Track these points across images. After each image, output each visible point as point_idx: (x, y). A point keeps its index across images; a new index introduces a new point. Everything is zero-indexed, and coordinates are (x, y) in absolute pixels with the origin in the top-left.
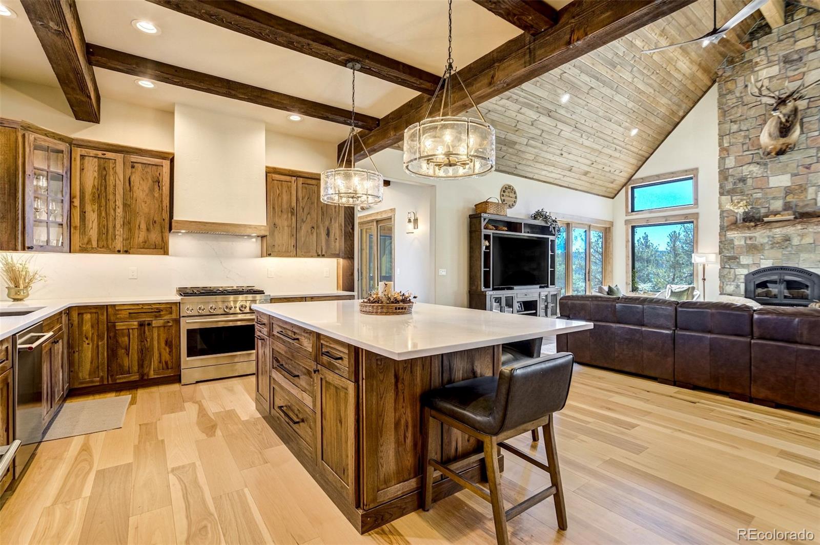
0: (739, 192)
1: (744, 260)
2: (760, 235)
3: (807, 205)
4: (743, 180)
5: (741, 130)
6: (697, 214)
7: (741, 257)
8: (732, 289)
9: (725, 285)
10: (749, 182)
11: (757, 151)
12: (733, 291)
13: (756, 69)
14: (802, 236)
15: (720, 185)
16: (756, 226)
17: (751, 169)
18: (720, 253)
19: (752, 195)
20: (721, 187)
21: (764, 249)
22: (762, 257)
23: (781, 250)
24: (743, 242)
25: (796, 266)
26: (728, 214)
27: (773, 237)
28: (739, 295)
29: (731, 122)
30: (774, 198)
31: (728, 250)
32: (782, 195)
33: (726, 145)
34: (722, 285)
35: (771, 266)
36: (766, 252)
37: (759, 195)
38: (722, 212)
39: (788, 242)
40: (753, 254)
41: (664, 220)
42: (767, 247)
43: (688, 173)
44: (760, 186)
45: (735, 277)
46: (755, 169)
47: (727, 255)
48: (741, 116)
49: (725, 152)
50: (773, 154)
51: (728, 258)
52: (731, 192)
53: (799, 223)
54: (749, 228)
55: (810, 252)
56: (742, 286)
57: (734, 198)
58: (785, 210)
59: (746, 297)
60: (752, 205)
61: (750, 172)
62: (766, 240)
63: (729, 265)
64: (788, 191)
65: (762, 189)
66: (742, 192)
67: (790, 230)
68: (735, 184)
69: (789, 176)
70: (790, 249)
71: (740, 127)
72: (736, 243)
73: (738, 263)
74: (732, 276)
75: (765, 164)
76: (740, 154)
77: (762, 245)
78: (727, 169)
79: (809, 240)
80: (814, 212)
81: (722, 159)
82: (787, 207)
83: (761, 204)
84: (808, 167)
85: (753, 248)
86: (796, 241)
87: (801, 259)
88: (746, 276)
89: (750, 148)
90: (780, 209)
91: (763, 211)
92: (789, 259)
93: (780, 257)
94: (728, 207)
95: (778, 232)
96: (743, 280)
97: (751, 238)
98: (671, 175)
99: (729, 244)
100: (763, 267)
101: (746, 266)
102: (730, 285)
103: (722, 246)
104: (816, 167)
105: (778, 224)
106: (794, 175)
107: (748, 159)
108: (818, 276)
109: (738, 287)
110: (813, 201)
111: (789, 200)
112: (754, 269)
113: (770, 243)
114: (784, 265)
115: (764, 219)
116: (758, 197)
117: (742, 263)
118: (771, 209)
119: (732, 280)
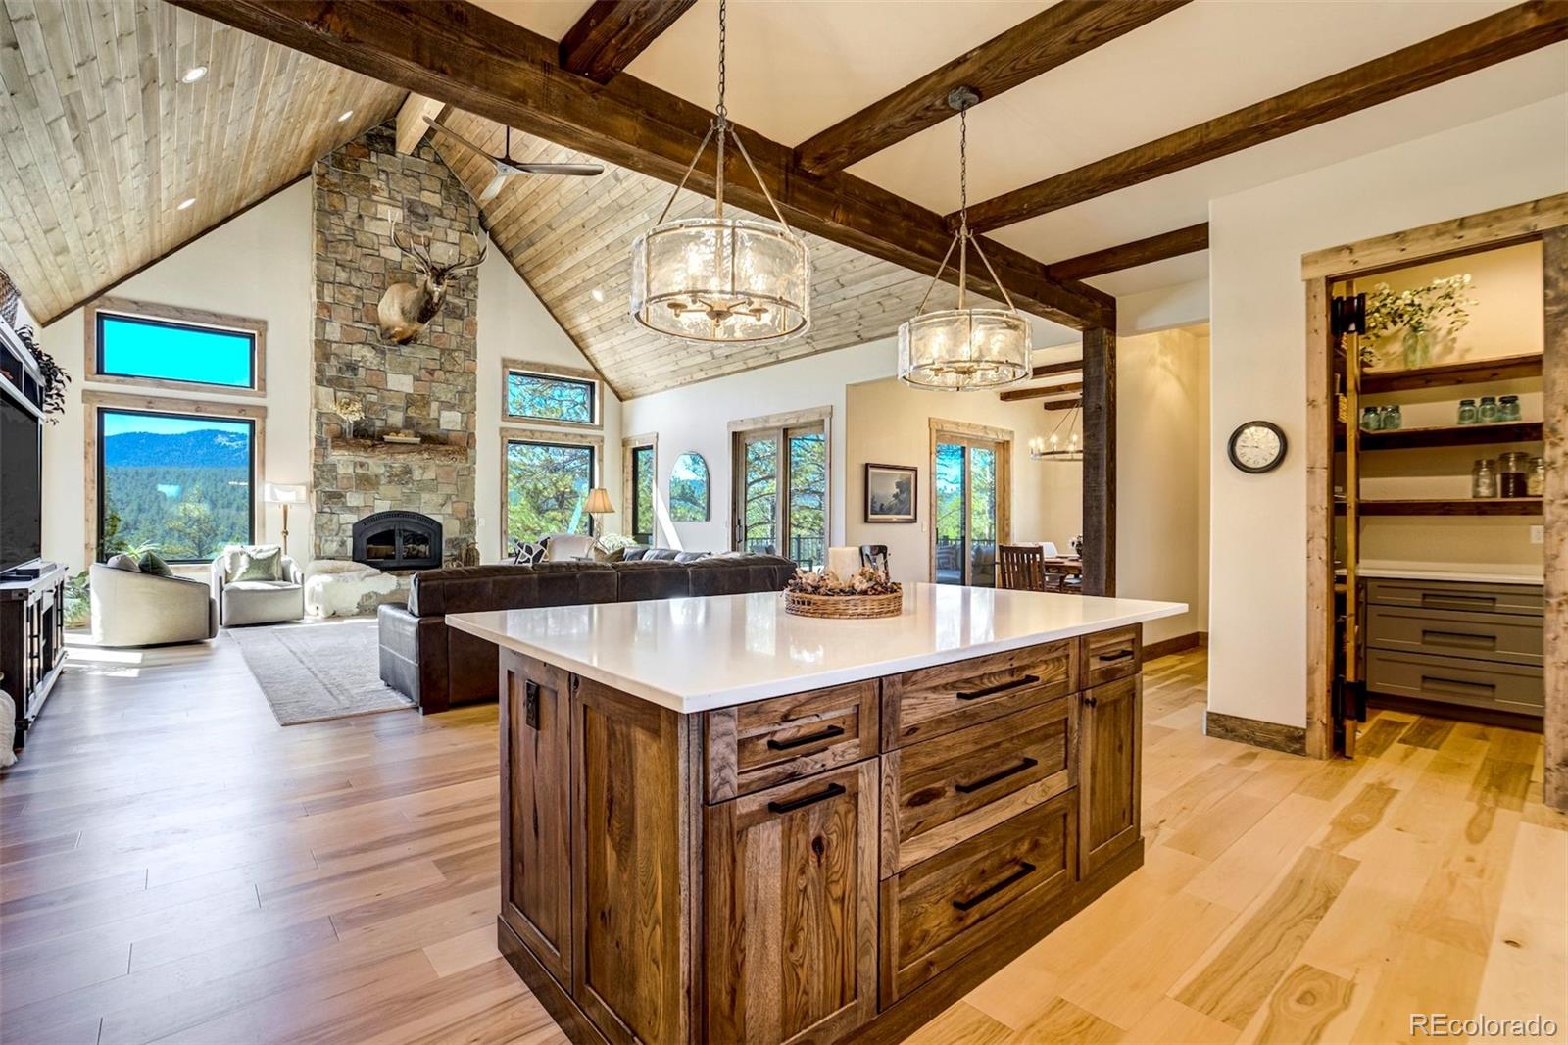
0: (346, 385)
1: (353, 499)
2: (377, 463)
3: (429, 425)
4: (352, 367)
5: (351, 285)
6: (265, 408)
7: (348, 494)
8: (334, 548)
9: (323, 542)
10: (361, 372)
11: (372, 328)
12: (337, 551)
13: (375, 198)
14: (424, 468)
15: (317, 366)
16: (374, 446)
17: (364, 353)
18: (315, 486)
19: (365, 396)
20: (319, 370)
21: (379, 484)
22: (377, 496)
23: (400, 486)
24: (350, 470)
25: (418, 511)
26: (329, 419)
27: (392, 467)
28: (344, 558)
29: (337, 264)
30: (393, 407)
31: (328, 481)
32: (402, 404)
33: (328, 299)
34: (318, 543)
35: (387, 509)
36: (381, 488)
37: (374, 398)
38: (320, 415)
39: (409, 476)
40: (365, 490)
41: (194, 408)
42: (384, 481)
43: (247, 324)
44: (375, 384)
45: (339, 529)
46: (369, 354)
47: (327, 489)
48: (351, 261)
49: (325, 310)
50: (395, 340)
51: (329, 498)
52: (334, 383)
53: (426, 450)
54: (365, 448)
55: (431, 491)
56: (350, 542)
57: (339, 394)
58: (406, 428)
59: (356, 560)
60: (365, 412)
61: (362, 357)
62: (382, 470)
63: (330, 507)
64: (410, 401)
65: (379, 390)
66: (351, 388)
67: (414, 460)
68: (340, 370)
69: (411, 377)
70: (410, 486)
71: (349, 278)
72: (341, 470)
73: (344, 503)
74: (335, 527)
75: (383, 352)
76: (350, 323)
77: (376, 476)
78: (328, 341)
79: (430, 475)
80: (437, 436)
81: (321, 323)
82: (409, 423)
83: (376, 413)
84: (431, 372)
85: (366, 482)
86: (417, 475)
87: (423, 501)
88: (354, 525)
89: (364, 319)
90: (400, 425)
91: (379, 424)
92: (409, 501)
93: (399, 497)
94: (333, 407)
95: (400, 460)
96: (350, 533)
97: (362, 465)
98: (213, 318)
99: (330, 470)
100: (377, 511)
101: (355, 509)
102: (332, 541)
103: (318, 473)
104: (439, 374)
105: (403, 448)
106: (417, 379)
107: (361, 336)
108: (440, 526)
109: (343, 544)
110: (435, 422)
111: (410, 414)
112: (365, 514)
113: (387, 475)
114: (404, 509)
115: (384, 437)
116: (372, 400)
117: (349, 504)
118: (391, 423)
119: (333, 533)
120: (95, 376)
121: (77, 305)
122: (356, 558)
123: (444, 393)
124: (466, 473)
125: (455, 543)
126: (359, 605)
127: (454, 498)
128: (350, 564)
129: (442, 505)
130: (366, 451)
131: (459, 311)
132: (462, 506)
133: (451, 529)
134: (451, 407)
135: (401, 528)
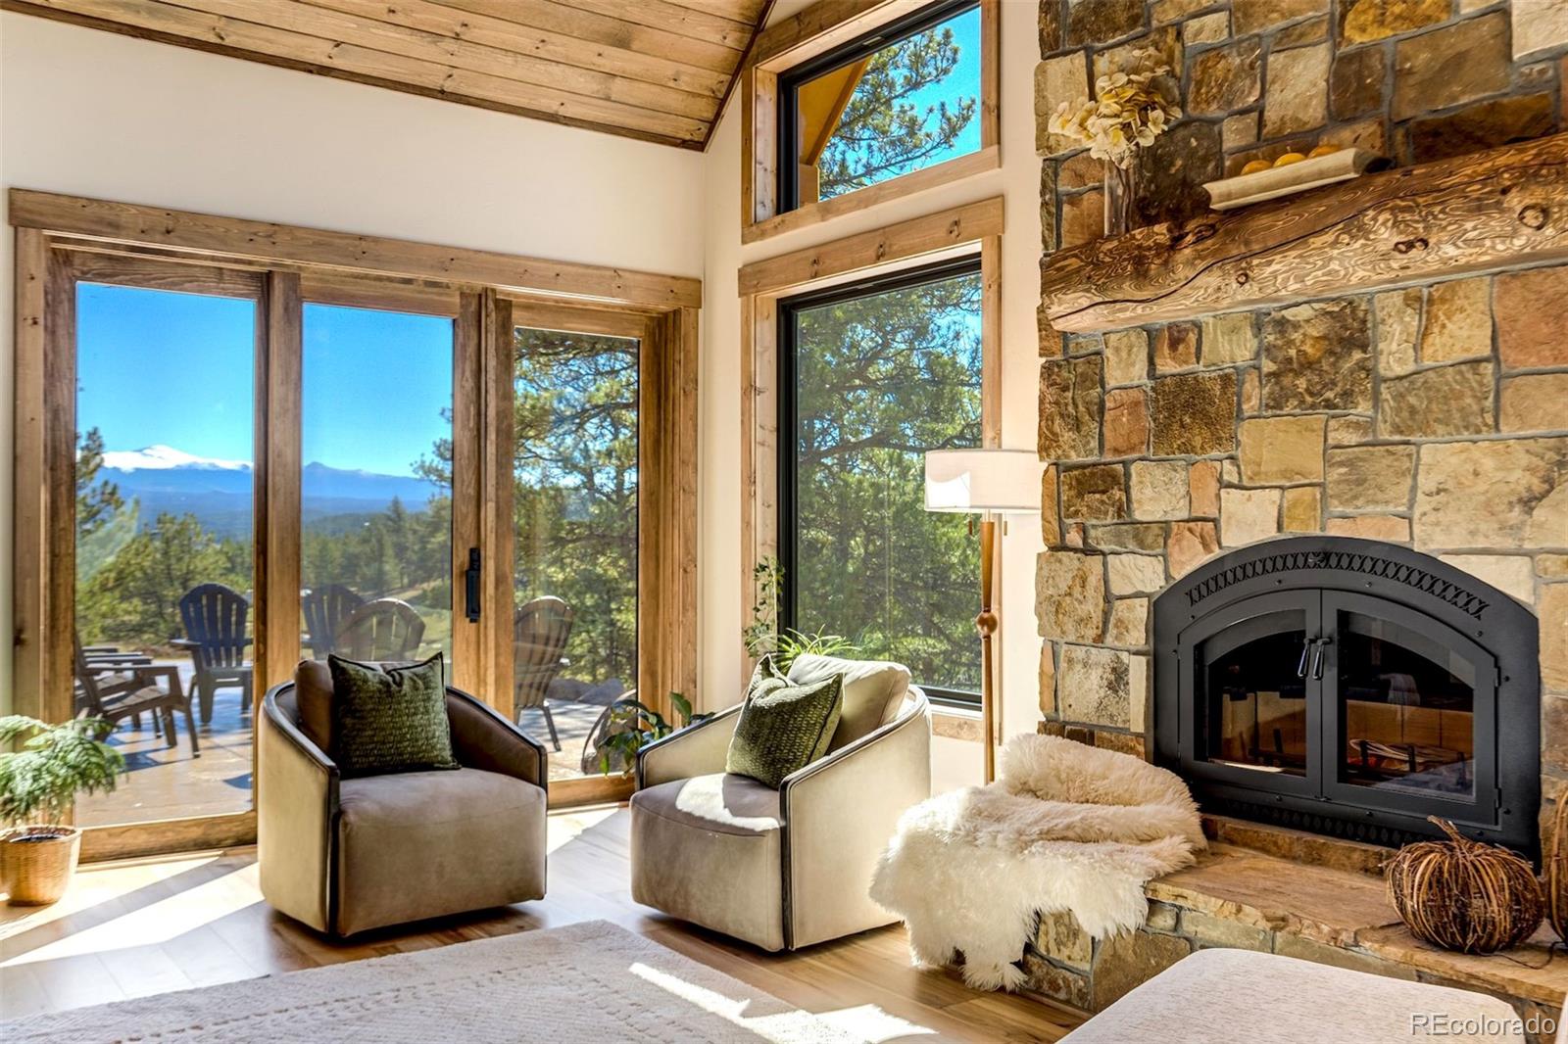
0: (1122, 17)
1: (1153, 494)
2: (1227, 323)
6: (1001, 202)
7: (1134, 469)
8: (1094, 698)
9: (1063, 665)
12: (1099, 710)
14: (1426, 304)
16: (1174, 243)
18: (1043, 450)
19: (1179, 35)
20: (1051, 1)
21: (1238, 414)
22: (1230, 474)
23: (1323, 414)
24: (1138, 373)
25: (1400, 537)
26: (1080, 177)
27: (1282, 325)
28: (1118, 739)
30: (1290, 38)
31: (1078, 424)
34: (1048, 666)
35: (1270, 533)
36: (1246, 432)
37: (1213, 29)
38: (1053, 167)
39: (1357, 355)
40: (1188, 448)
42: (1254, 395)
45: (1106, 615)
47: (1075, 458)
51: (1082, 491)
52: (1089, 29)
53: (1385, 198)
56: (1138, 671)
57: (1101, 63)
58: (1338, 116)
59: (1153, 758)
60: (1183, 106)
62: (1244, 350)
63: (1084, 530)
66: (1134, 21)
67: (1352, 263)
70: (1363, 408)
72: (1114, 376)
73: (1123, 510)
74: (1093, 607)
77: (1226, 380)
80: (1493, 108)
83: (1224, 90)
85: (1189, 411)
86: (1394, 355)
87: (1426, 482)
88: (1158, 607)
90: (1314, 113)
91: (1236, 135)
92: (1358, 487)
93: (1315, 467)
94: (1073, 130)
95: (1289, 278)
96: (1138, 637)
97: (1168, 338)
99: (1083, 380)
100: (1236, 538)
101: (1157, 537)
102: (1087, 665)
103: (1051, 395)
105: (1280, 223)
108: (1525, 622)
109: (1118, 679)
110: (1489, 25)
111: (1359, 39)
112: (1190, 558)
113: (1268, 366)
114: (1336, 530)
115: (1215, 188)
116: (1206, 39)
117: (1138, 516)
118: (1271, 115)
119: (1091, 633)
120: (752, 228)
121: (735, 76)
122: (1160, 757)
126: (1025, 957)
128: (1130, 769)
129: (1529, 502)
130: (1141, 274)
135: (1331, 626)
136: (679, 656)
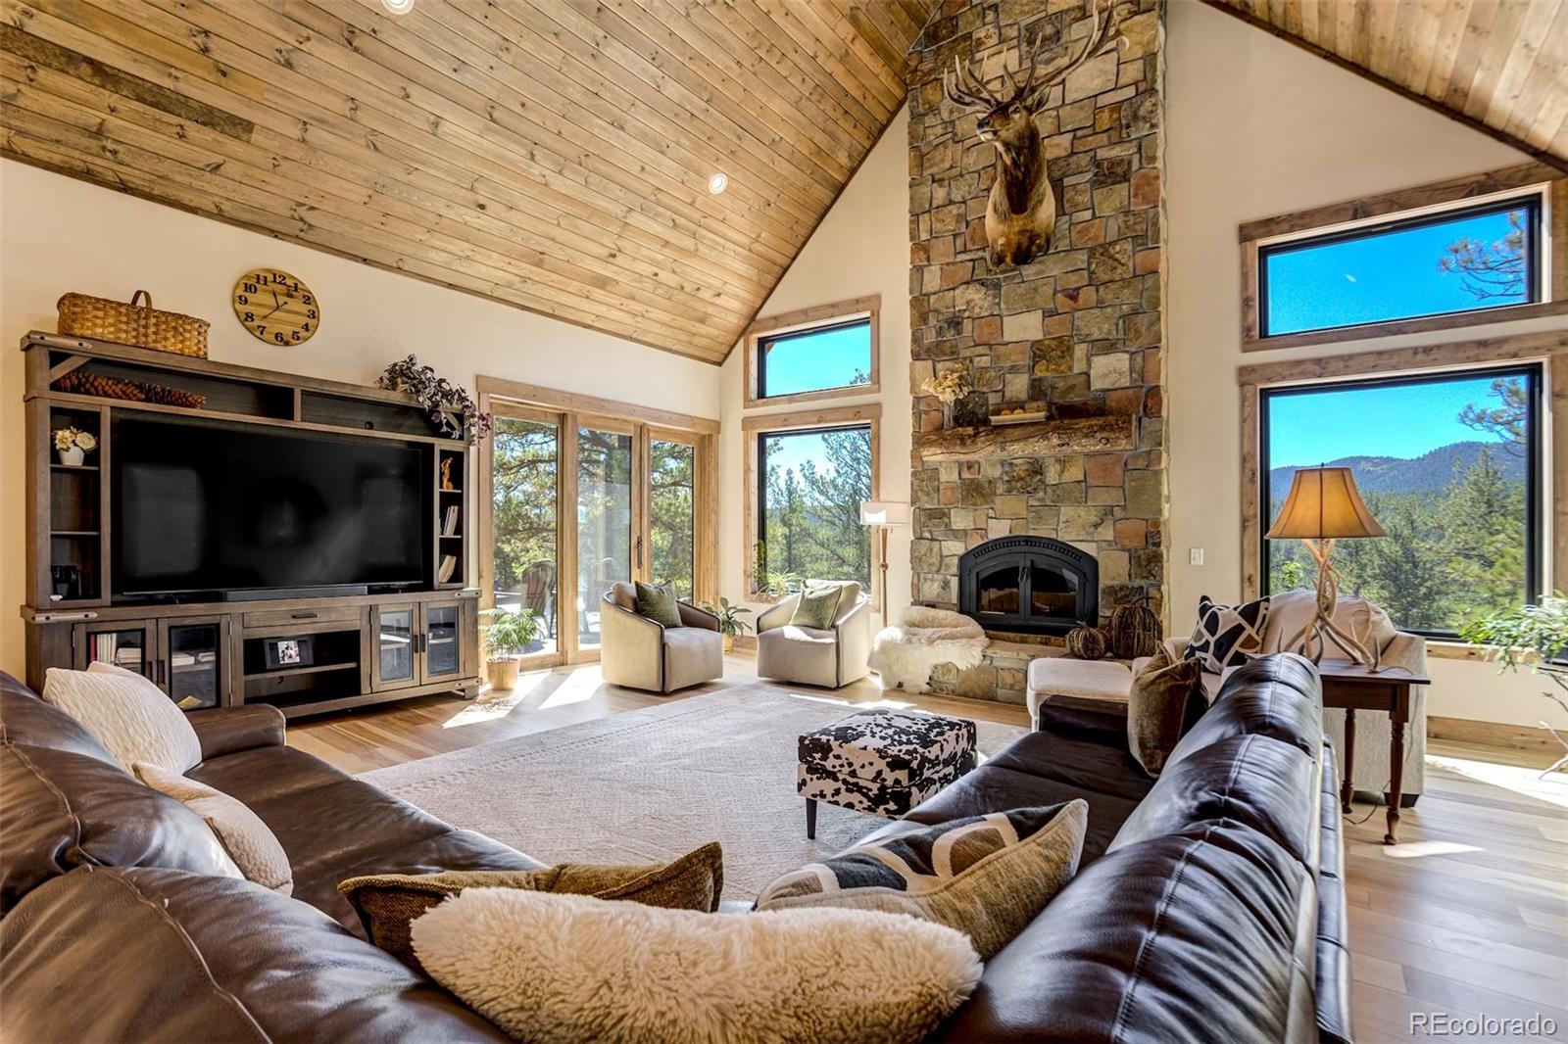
0: (948, 351)
1: (960, 520)
2: (987, 461)
3: (1072, 387)
4: (955, 323)
5: (951, 202)
6: (879, 405)
7: (952, 512)
8: (936, 592)
9: (922, 581)
10: (967, 325)
11: (980, 254)
12: (938, 595)
13: (979, 56)
14: (1063, 462)
15: (913, 334)
16: (976, 434)
17: (970, 297)
18: (913, 503)
19: (971, 361)
20: (916, 339)
21: (994, 494)
22: (991, 513)
23: (1026, 496)
24: (955, 477)
25: (1053, 536)
26: (929, 405)
27: (1011, 464)
28: (946, 606)
29: (934, 181)
30: (1014, 369)
31: (928, 494)
32: (1027, 361)
33: (923, 236)
34: (916, 581)
35: (1006, 534)
36: (997, 500)
37: (985, 361)
38: (917, 400)
39: (1039, 477)
40: (974, 504)
42: (1001, 488)
43: (861, 306)
44: (986, 340)
45: (941, 562)
46: (975, 295)
47: (927, 506)
48: (951, 167)
49: (922, 253)
50: (1008, 260)
51: (930, 519)
52: (933, 352)
53: (1055, 429)
54: (964, 440)
55: (1078, 502)
56: (954, 582)
57: (939, 366)
58: (1032, 398)
59: (961, 611)
60: (972, 385)
61: (968, 303)
62: (997, 472)
63: (930, 532)
64: (1039, 352)
65: (990, 346)
66: (953, 353)
67: (1041, 448)
68: (940, 332)
69: (1039, 314)
70: (1041, 494)
71: (949, 194)
72: (944, 477)
73: (947, 525)
74: (935, 560)
75: (996, 286)
76: (951, 260)
77: (990, 482)
78: (926, 295)
79: (1075, 473)
80: (1085, 403)
81: (918, 271)
82: (1037, 390)
83: (989, 383)
84: (1073, 296)
85: (975, 492)
86: (1052, 476)
87: (1063, 519)
88: (962, 559)
89: (968, 246)
90: (1024, 396)
91: (992, 399)
92: (1039, 520)
93: (1024, 513)
94: (927, 387)
95: (1020, 451)
96: (954, 570)
97: (969, 466)
98: (830, 311)
99: (930, 478)
100: (992, 536)
101: (962, 535)
102: (932, 580)
103: (916, 483)
104: (1088, 295)
105: (1018, 432)
106: (1048, 314)
107: (964, 272)
108: (1094, 563)
109: (946, 585)
110: (1083, 377)
111: (1039, 374)
112: (976, 542)
113: (1006, 478)
114: (1031, 533)
115: (992, 418)
116: (982, 364)
117: (954, 527)
118: (1007, 394)
119: (935, 569)
120: (748, 403)
121: (739, 337)
122: (962, 610)
123: (1096, 324)
124: (1141, 463)
125: (1118, 594)
126: (931, 681)
127: (1118, 512)
128: (952, 615)
129: (1096, 526)
130: (963, 443)
131: (1119, 170)
132: (1136, 527)
133: (1114, 570)
134: (1108, 346)
135: (1029, 564)
136: (712, 584)
